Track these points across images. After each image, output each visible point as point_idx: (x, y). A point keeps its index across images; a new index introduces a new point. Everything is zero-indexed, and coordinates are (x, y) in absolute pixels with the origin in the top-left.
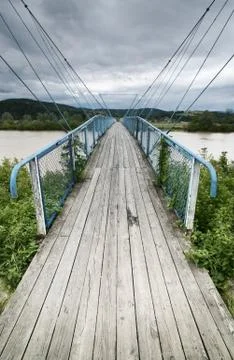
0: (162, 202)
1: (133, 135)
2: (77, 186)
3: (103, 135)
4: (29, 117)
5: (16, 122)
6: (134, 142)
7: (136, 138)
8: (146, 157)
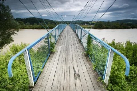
0: (89, 64)
1: (74, 31)
2: (51, 56)
3: (63, 31)
4: (36, 24)
5: (31, 26)
6: (75, 34)
7: (76, 32)
8: (80, 41)
